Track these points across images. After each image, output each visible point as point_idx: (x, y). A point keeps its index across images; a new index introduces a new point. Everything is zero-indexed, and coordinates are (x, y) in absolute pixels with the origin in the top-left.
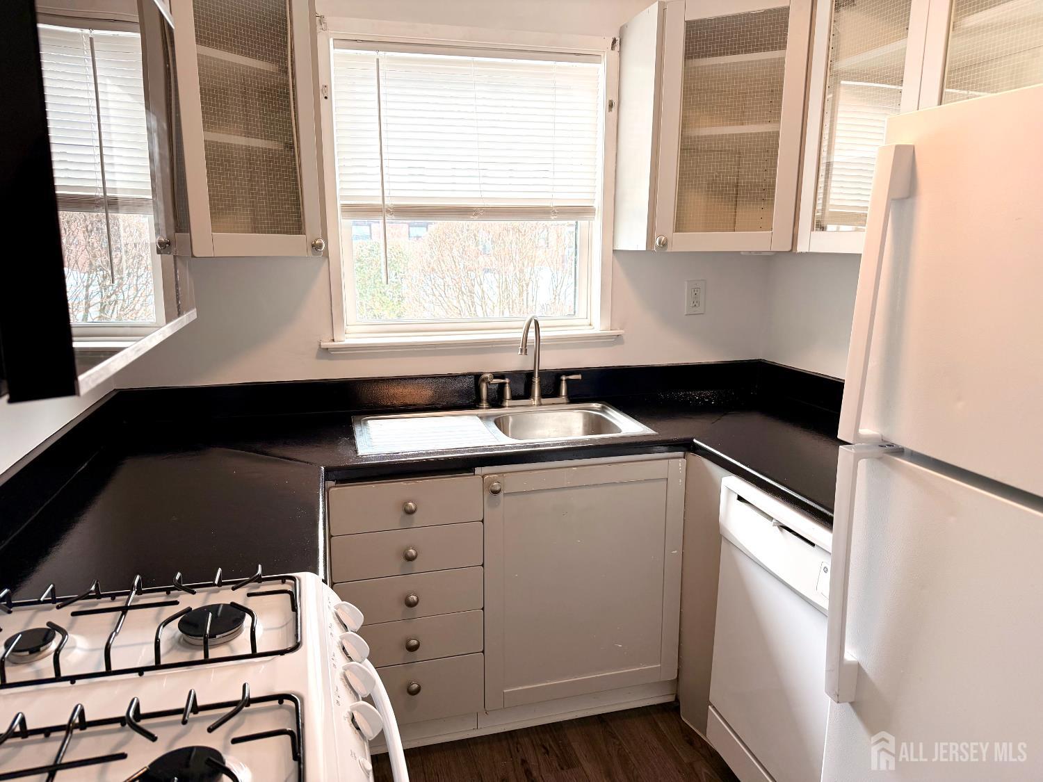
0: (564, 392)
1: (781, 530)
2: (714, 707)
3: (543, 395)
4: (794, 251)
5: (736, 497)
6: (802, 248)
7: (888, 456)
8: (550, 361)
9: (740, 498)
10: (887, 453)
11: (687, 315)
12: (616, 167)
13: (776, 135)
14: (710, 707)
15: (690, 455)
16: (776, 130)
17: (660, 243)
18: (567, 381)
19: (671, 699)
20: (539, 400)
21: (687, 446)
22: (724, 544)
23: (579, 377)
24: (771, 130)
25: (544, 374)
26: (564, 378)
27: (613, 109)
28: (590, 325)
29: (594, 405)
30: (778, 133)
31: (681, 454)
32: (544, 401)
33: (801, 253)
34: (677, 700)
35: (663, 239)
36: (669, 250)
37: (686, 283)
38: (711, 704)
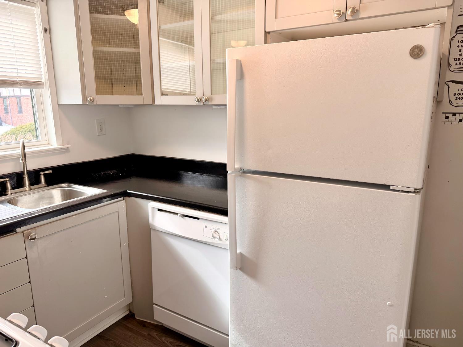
0: (43, 180)
1: (183, 218)
2: (156, 305)
3: (31, 184)
4: (153, 104)
5: (157, 210)
6: (157, 102)
7: (243, 174)
8: (32, 165)
9: (159, 210)
10: (243, 173)
11: (98, 135)
12: (53, 62)
13: (138, 54)
14: (154, 305)
15: (127, 198)
16: (138, 52)
17: (90, 100)
18: (44, 174)
19: (128, 312)
20: (29, 187)
21: (125, 194)
22: (152, 232)
23: (50, 171)
24: (137, 51)
25: (30, 173)
26: (42, 173)
27: (47, 32)
28: (49, 144)
29: (63, 185)
30: (139, 52)
31: (122, 198)
32: (32, 187)
33: (157, 105)
34: (130, 312)
35: (92, 98)
36: (95, 103)
37: (95, 120)
38: (154, 304)
